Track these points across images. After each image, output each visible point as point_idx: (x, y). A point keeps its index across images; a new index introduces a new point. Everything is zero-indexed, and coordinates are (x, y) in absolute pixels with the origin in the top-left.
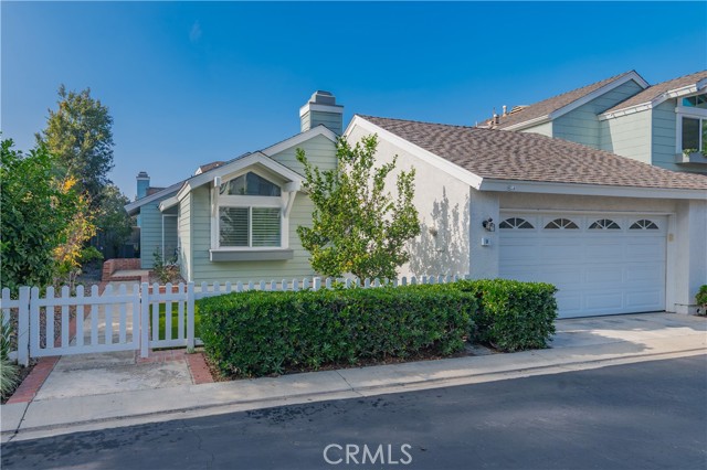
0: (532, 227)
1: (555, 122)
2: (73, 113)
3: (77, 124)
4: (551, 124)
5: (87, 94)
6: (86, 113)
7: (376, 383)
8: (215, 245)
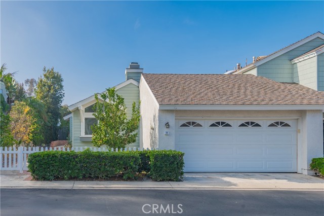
0: (201, 126)
1: (259, 67)
2: (47, 78)
3: (49, 83)
4: (256, 68)
5: (52, 69)
6: (53, 78)
7: (84, 186)
8: (83, 135)
